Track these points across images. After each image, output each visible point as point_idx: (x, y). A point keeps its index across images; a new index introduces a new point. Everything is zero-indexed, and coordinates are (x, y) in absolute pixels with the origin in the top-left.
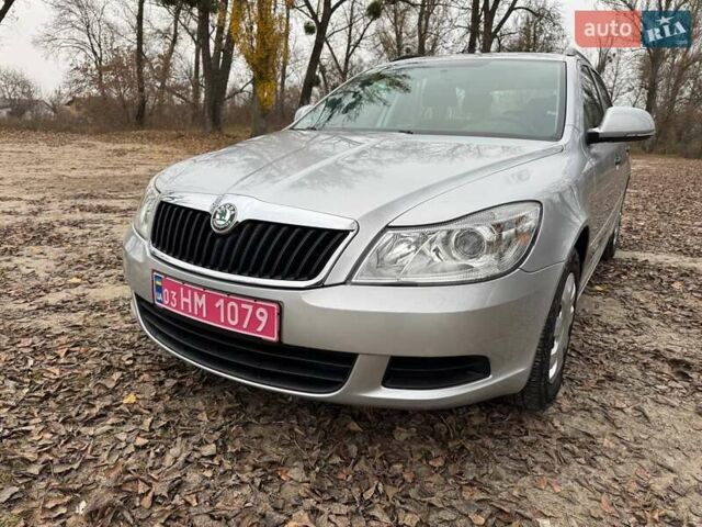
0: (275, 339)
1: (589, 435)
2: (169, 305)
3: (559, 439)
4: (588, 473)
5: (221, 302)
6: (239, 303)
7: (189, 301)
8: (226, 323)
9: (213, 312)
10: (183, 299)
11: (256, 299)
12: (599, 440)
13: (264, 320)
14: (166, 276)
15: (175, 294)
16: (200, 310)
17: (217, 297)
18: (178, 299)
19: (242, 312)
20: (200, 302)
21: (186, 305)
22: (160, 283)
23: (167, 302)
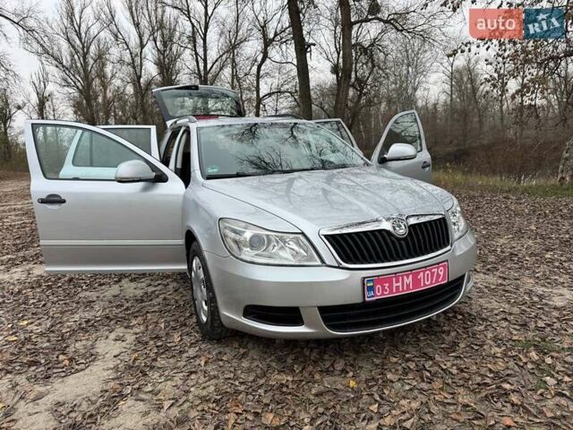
0: (446, 281)
2: (383, 294)
5: (422, 274)
6: (430, 270)
7: (400, 284)
8: (425, 285)
9: (416, 282)
10: (395, 285)
11: (438, 264)
13: (442, 273)
14: (378, 276)
15: (387, 285)
16: (408, 286)
17: (419, 272)
18: (391, 287)
19: (432, 274)
20: (409, 280)
21: (397, 287)
22: (372, 284)
23: (380, 294)
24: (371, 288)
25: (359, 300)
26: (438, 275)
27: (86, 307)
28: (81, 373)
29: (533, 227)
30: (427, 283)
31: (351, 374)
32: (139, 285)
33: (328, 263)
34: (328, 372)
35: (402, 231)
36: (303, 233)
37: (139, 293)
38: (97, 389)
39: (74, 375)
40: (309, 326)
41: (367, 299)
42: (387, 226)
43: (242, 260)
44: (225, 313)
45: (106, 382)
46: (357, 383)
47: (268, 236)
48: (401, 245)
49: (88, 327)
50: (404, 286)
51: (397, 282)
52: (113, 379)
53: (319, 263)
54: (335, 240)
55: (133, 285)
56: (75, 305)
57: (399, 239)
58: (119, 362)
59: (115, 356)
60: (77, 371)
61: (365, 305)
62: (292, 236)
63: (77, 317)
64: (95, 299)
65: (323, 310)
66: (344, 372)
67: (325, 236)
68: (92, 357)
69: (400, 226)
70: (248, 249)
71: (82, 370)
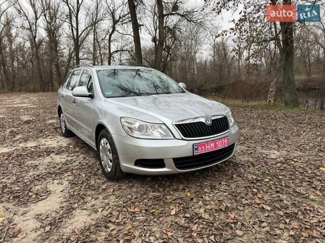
0: (228, 146)
2: (202, 151)
6: (221, 140)
7: (209, 147)
9: (216, 146)
10: (207, 147)
11: (224, 137)
13: (226, 142)
14: (200, 143)
15: (203, 147)
16: (212, 148)
17: (217, 142)
18: (205, 148)
19: (222, 142)
20: (212, 145)
21: (208, 148)
22: (196, 147)
23: (200, 151)
24: (197, 149)
25: (191, 155)
26: (225, 143)
27: (34, 169)
28: (45, 200)
29: (259, 124)
30: (220, 146)
31: (187, 190)
32: (62, 156)
33: (177, 138)
34: (176, 190)
35: (209, 123)
36: (164, 124)
37: (64, 161)
38: (57, 206)
39: (41, 202)
40: (168, 168)
41: (195, 154)
42: (203, 120)
43: (135, 137)
44: (124, 165)
45: (62, 203)
46: (191, 194)
47: (146, 125)
48: (209, 129)
49: (39, 178)
50: (211, 148)
51: (208, 146)
52: (65, 202)
53: (173, 138)
54: (181, 127)
55: (58, 157)
56: (27, 168)
57: (208, 126)
58: (65, 194)
59: (61, 191)
60: (42, 200)
61: (193, 157)
62: (159, 125)
63: (31, 174)
64: (38, 164)
65: (175, 160)
66: (184, 190)
67: (175, 125)
68: (48, 193)
69: (208, 120)
70: (137, 132)
71: (45, 199)
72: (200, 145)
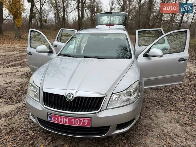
0: (90, 126)
1: (149, 124)
2: (55, 121)
3: (144, 127)
4: (153, 134)
9: (71, 122)
11: (84, 118)
12: (151, 125)
15: (57, 119)
17: (72, 119)
19: (80, 121)
20: (66, 120)
26: (84, 123)
33: (40, 102)
36: (39, 88)
39: (11, 105)
40: (36, 121)
51: (61, 119)
57: (68, 102)
67: (43, 91)
71: (14, 104)
72: (53, 115)
